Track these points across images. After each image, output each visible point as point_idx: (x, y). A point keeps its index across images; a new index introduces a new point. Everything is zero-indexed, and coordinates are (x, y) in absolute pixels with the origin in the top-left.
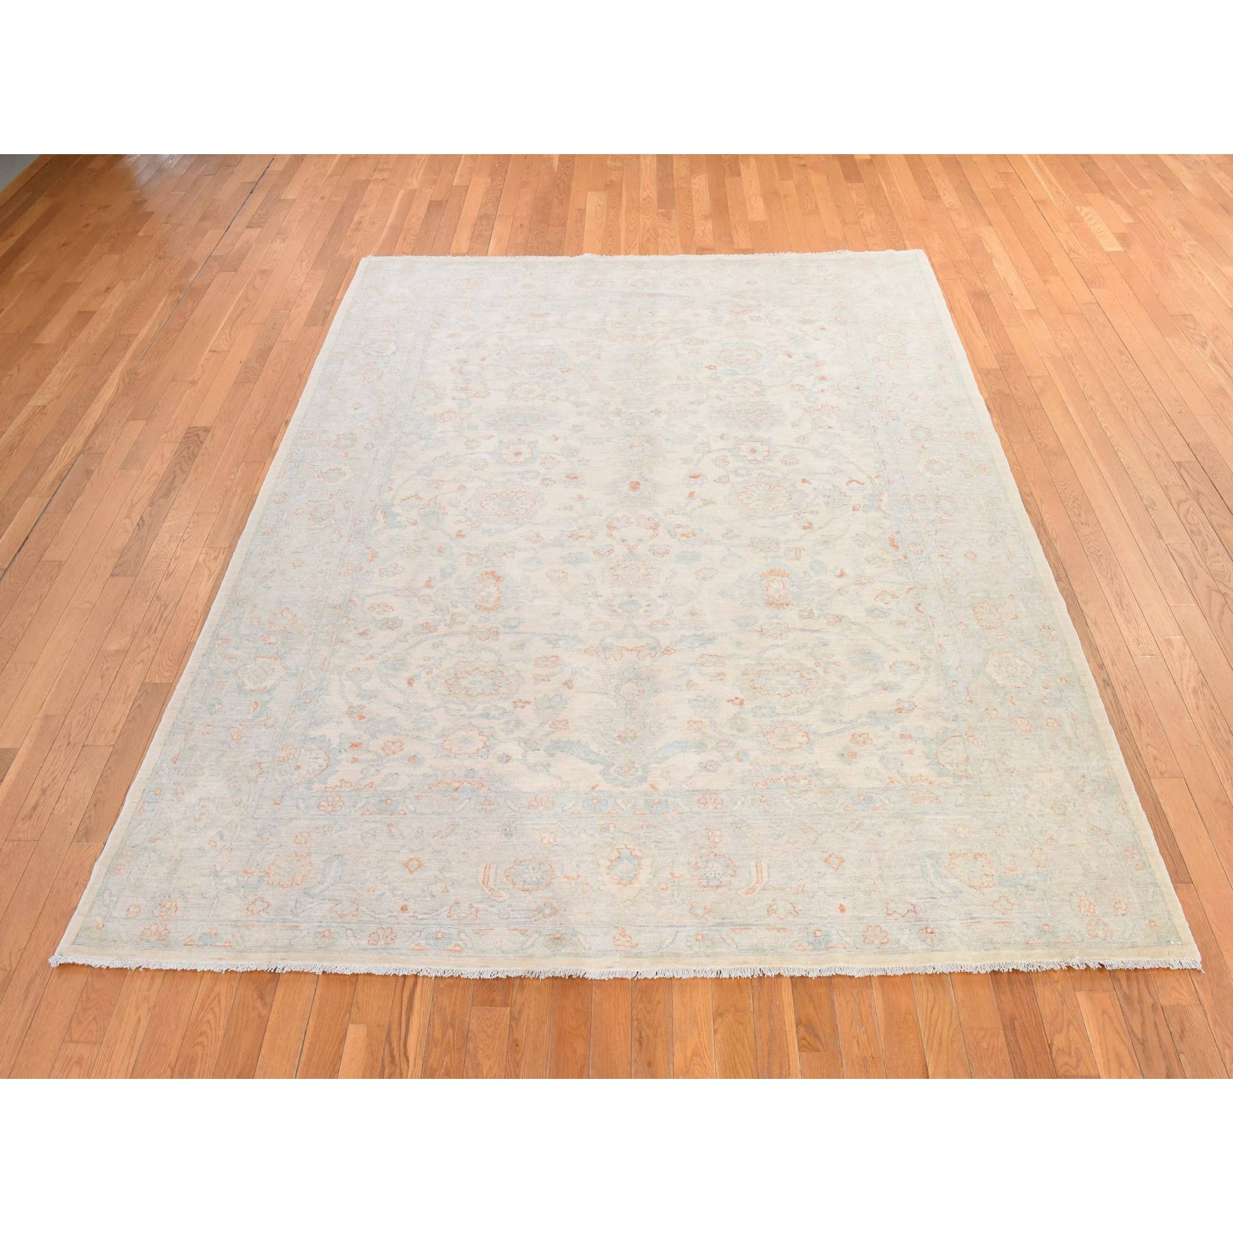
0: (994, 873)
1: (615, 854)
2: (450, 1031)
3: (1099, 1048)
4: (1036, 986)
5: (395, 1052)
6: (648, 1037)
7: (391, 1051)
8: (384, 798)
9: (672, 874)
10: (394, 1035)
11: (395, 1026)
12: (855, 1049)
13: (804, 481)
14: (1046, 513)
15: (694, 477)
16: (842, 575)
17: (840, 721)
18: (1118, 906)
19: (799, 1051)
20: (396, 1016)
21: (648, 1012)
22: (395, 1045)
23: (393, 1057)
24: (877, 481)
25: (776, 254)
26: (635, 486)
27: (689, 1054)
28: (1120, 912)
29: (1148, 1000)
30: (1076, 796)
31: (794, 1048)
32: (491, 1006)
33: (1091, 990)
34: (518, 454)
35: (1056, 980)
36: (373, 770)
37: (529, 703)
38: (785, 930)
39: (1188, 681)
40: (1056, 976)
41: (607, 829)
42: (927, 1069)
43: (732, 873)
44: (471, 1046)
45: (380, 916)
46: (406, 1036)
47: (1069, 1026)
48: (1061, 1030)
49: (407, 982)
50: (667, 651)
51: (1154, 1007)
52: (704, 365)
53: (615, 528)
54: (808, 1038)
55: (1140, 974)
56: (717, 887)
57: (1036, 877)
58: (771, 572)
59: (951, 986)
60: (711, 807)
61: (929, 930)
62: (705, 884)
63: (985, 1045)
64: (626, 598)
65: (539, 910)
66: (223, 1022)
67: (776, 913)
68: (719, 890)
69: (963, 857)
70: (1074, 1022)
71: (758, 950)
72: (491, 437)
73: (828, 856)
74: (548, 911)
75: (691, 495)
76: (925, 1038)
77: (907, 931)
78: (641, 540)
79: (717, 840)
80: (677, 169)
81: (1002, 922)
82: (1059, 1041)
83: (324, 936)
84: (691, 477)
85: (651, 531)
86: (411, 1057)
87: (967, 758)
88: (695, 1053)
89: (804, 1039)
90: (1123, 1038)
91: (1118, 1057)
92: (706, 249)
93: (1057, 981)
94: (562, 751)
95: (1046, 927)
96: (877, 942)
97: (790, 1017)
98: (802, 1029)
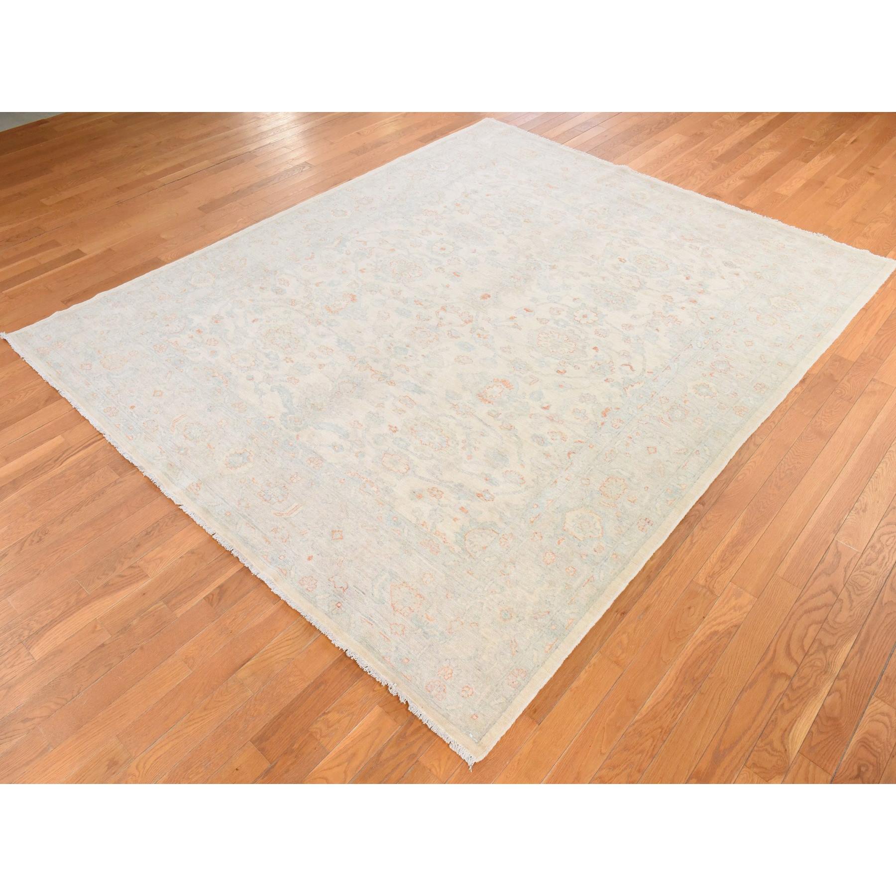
0: (415, 611)
1: (241, 452)
2: (88, 467)
3: (350, 741)
4: (359, 681)
5: (61, 458)
6: (153, 534)
7: (59, 457)
8: (182, 360)
9: (253, 479)
10: (69, 451)
11: (73, 449)
12: (229, 621)
13: (595, 348)
14: (755, 462)
15: (527, 311)
16: (546, 408)
17: (437, 476)
18: (466, 689)
19: (204, 598)
20: (78, 446)
21: (166, 526)
22: (64, 456)
23: (58, 459)
24: (646, 374)
25: (765, 217)
26: (486, 297)
27: (160, 555)
28: (464, 693)
29: (415, 749)
30: (527, 618)
31: (203, 594)
32: (114, 470)
33: (388, 713)
34: (443, 249)
35: (375, 689)
36: (193, 346)
37: (292, 361)
38: (270, 543)
39: (719, 624)
40: (377, 688)
41: (253, 439)
42: (248, 661)
43: (280, 500)
44: (88, 479)
45: (121, 403)
46: (72, 455)
47: (348, 715)
48: (342, 712)
49: (98, 436)
50: (392, 383)
51: (413, 756)
52: (619, 257)
53: (445, 310)
54: (215, 597)
55: (430, 734)
56: (265, 500)
57: (438, 634)
58: (504, 382)
59: (314, 639)
60: (312, 465)
61: (339, 605)
62: (262, 495)
63: (291, 679)
64: (404, 346)
65: (179, 449)
66: (25, 399)
67: (276, 533)
68: (264, 503)
69: (409, 589)
70: (354, 717)
71: (245, 541)
72: (441, 234)
73: (337, 530)
74: (182, 452)
75: (513, 318)
76: (266, 648)
77: (327, 595)
78: (451, 324)
79: (295, 481)
80: (762, 142)
81: (384, 637)
82: (333, 717)
83: (93, 395)
84: (525, 309)
85: (462, 323)
86: (64, 464)
87: (486, 547)
88: (161, 559)
89: (213, 595)
90: (370, 750)
91: (354, 755)
92: (716, 196)
93: (374, 691)
94: (278, 392)
95: (406, 661)
96: (306, 586)
97: (220, 581)
98: (218, 591)
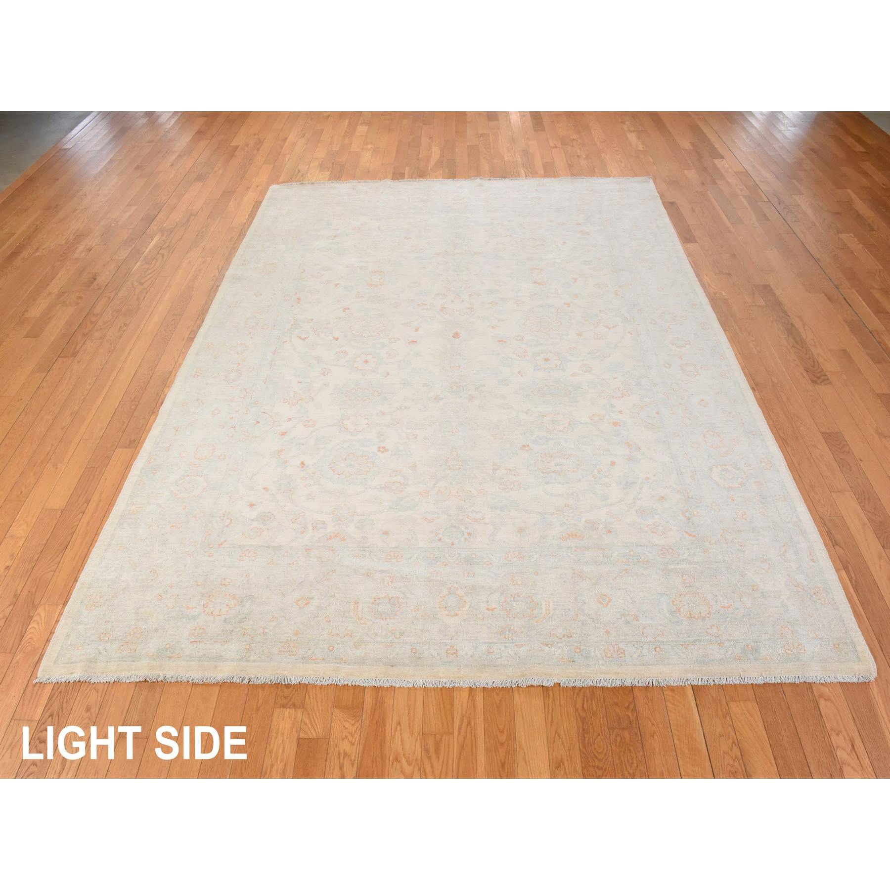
13: (337, 339)
15: (413, 341)
16: (336, 285)
24: (287, 339)
26: (456, 335)
34: (547, 360)
53: (469, 308)
58: (376, 286)
72: (573, 375)
75: (417, 329)
78: (452, 301)
85: (446, 306)
